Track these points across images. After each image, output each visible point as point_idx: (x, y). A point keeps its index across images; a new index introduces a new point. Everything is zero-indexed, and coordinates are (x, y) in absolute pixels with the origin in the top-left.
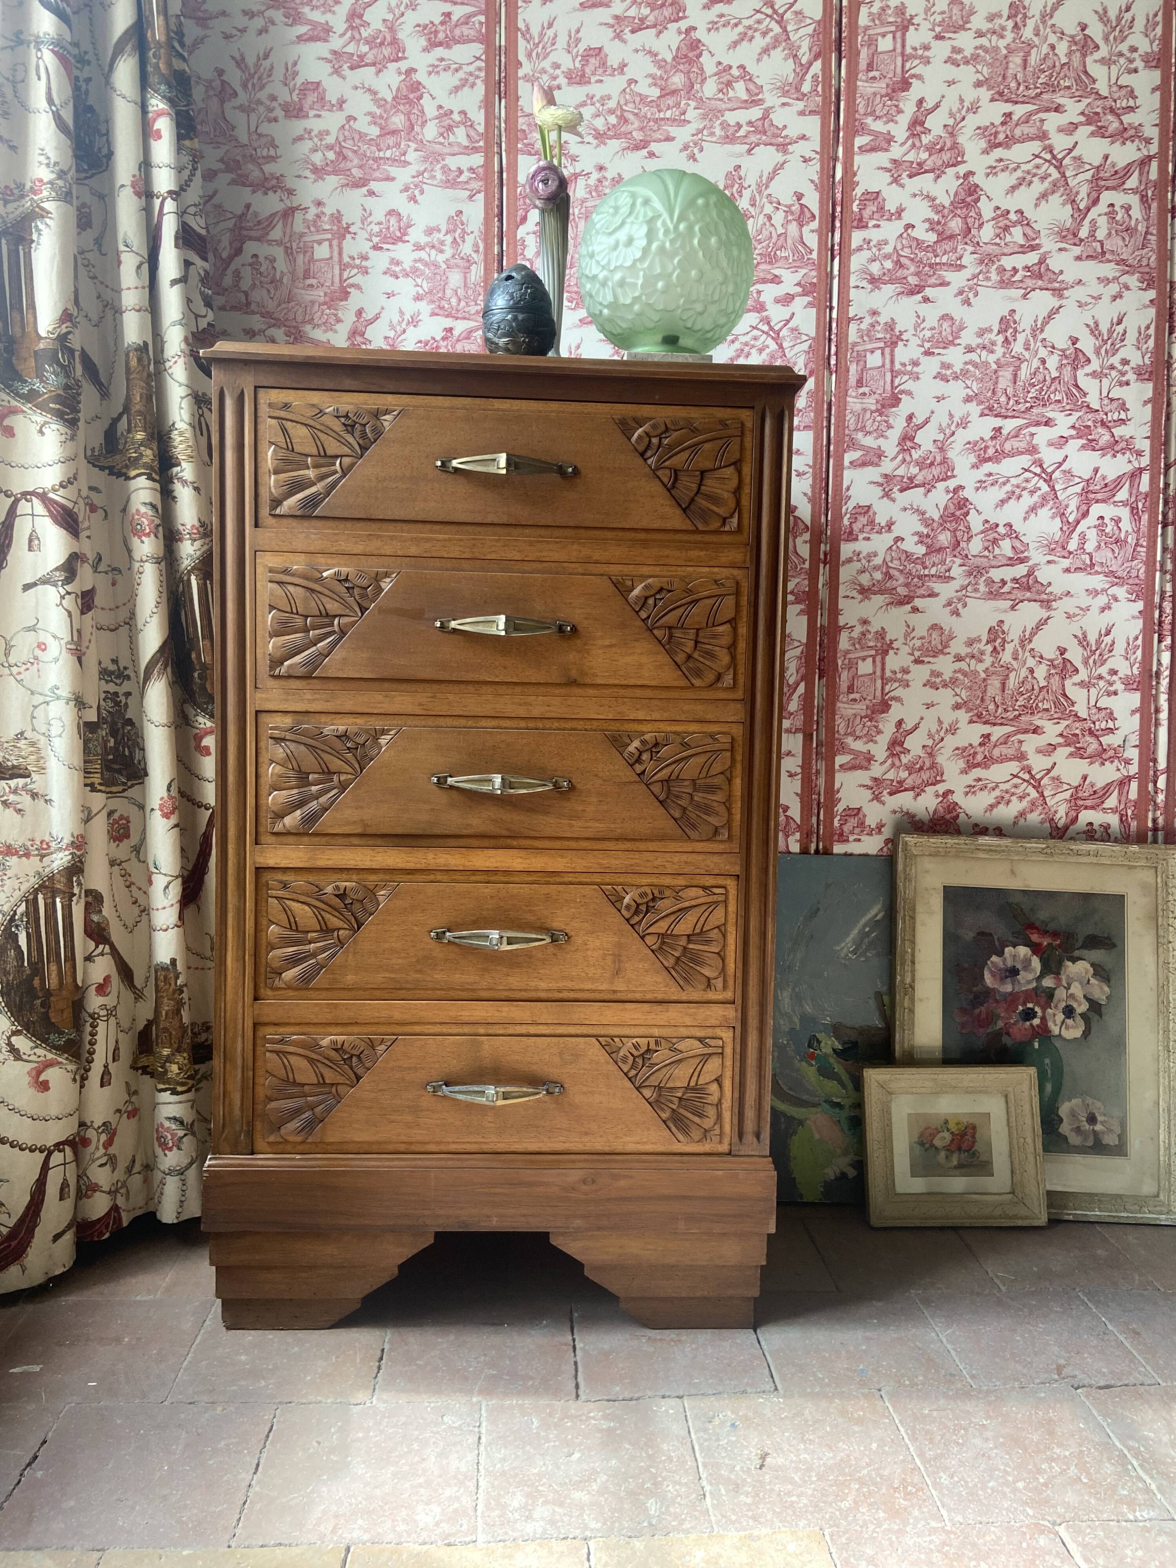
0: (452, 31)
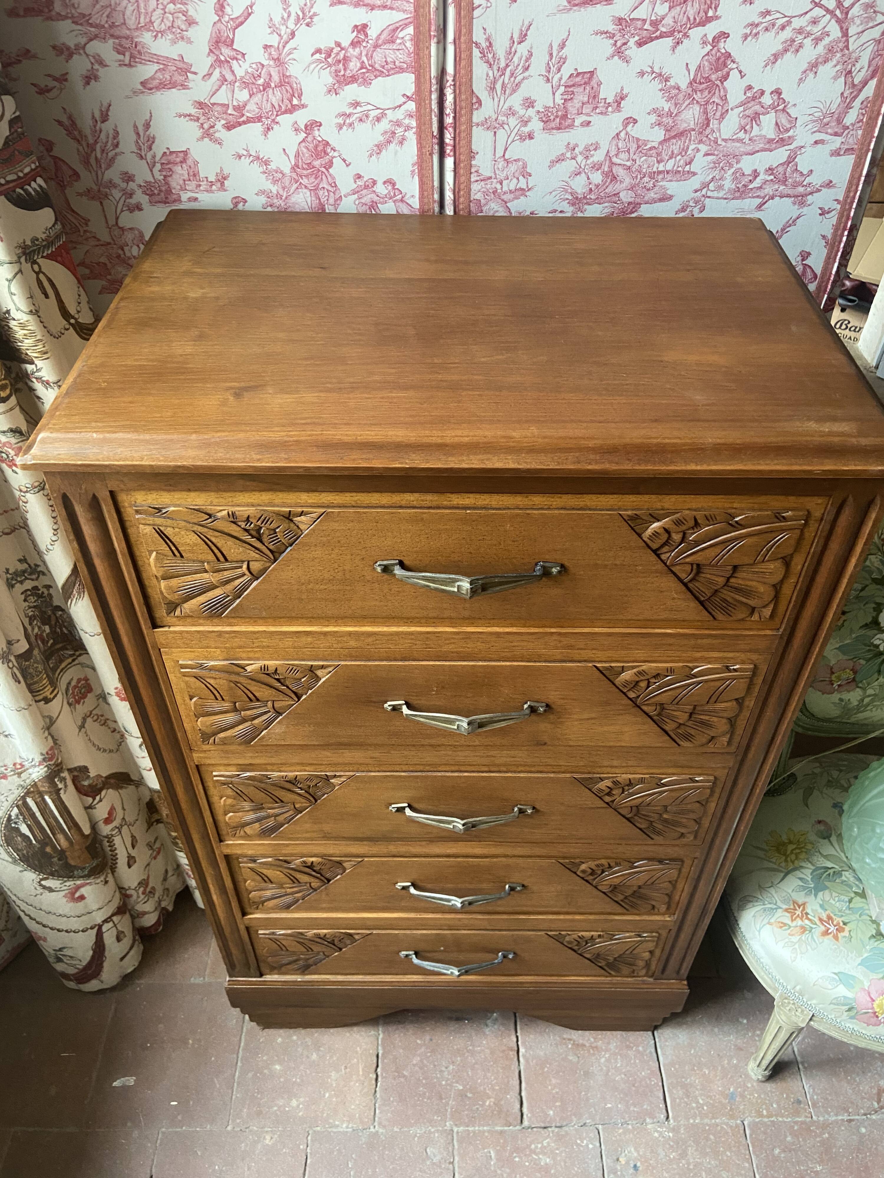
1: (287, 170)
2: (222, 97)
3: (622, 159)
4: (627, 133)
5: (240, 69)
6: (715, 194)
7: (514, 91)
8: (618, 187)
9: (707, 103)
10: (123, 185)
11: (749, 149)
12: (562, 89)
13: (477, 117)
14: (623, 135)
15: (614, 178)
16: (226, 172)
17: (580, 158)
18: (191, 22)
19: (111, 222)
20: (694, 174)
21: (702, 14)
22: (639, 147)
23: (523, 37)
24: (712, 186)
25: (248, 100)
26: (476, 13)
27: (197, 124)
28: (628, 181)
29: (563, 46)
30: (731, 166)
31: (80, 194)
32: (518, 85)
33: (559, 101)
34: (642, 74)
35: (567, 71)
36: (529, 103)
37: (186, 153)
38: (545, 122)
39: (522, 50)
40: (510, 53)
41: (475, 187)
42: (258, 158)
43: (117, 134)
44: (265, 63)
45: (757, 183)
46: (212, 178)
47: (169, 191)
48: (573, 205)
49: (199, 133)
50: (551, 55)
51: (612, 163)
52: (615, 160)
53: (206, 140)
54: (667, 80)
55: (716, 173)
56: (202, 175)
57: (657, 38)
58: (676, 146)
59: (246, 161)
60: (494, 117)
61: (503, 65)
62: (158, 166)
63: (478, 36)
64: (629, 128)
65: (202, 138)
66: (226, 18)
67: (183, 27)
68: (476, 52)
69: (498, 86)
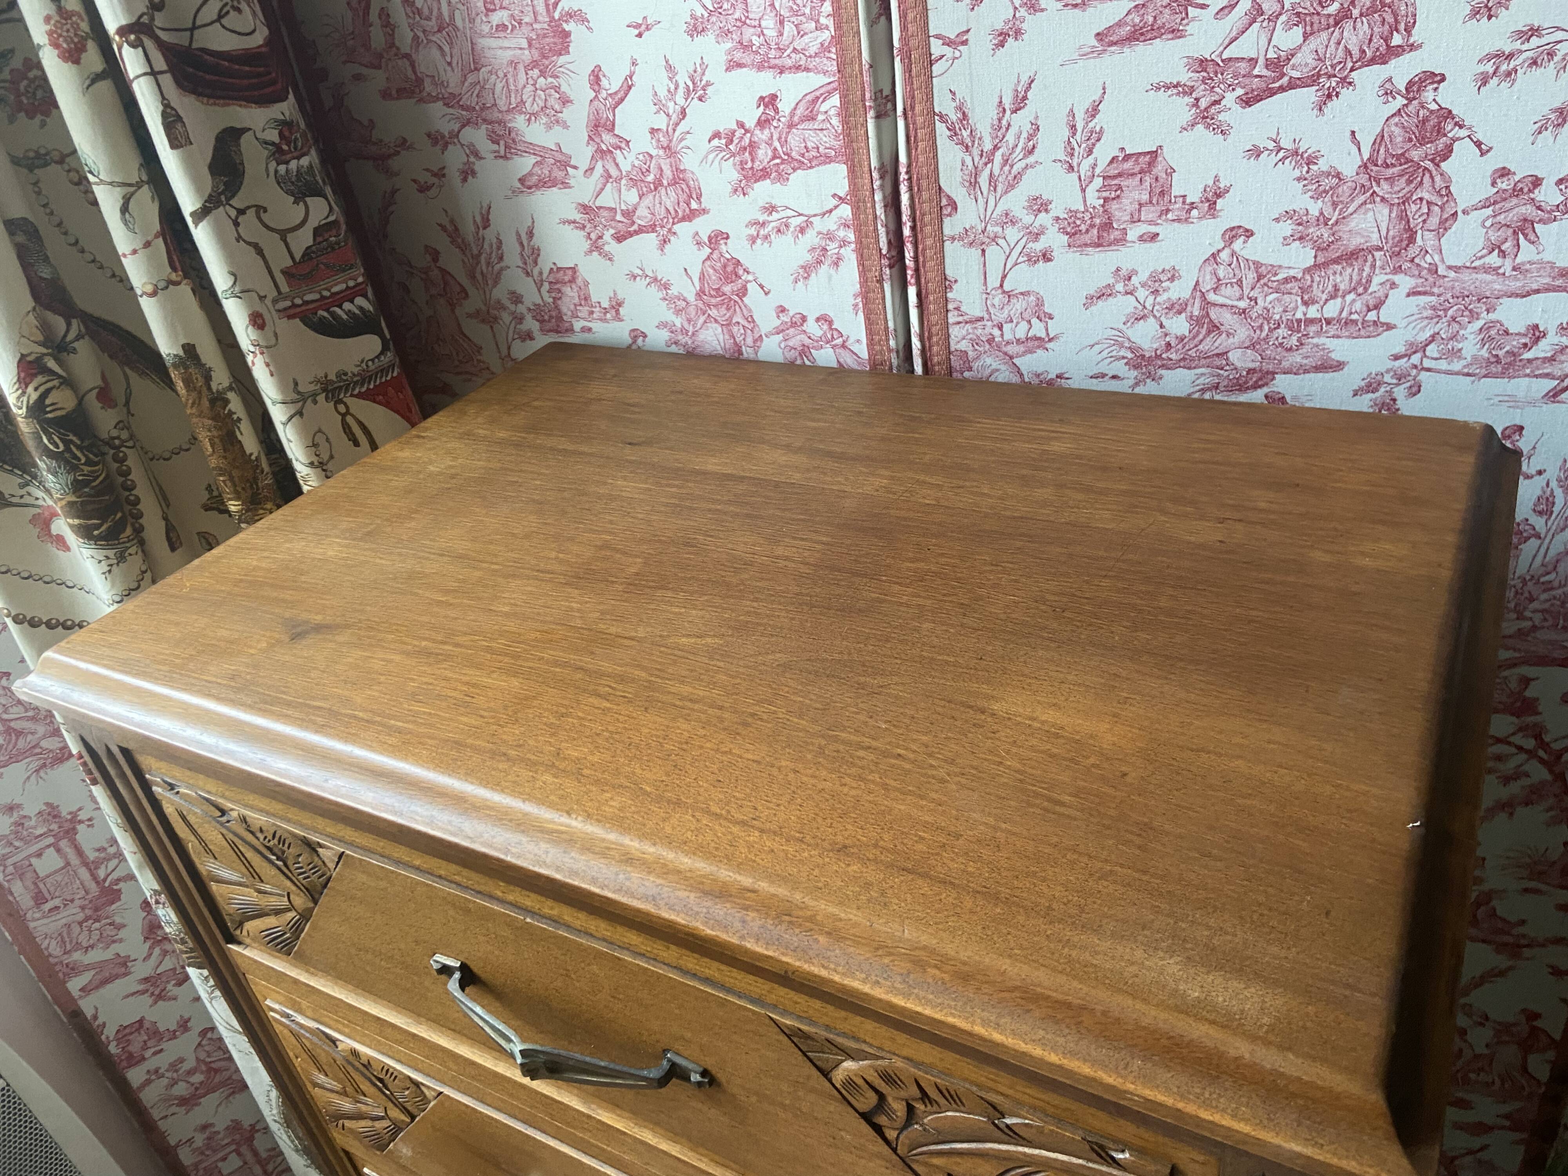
0: (784, 142)
1: (691, 298)
2: (607, 199)
3: (1227, 295)
4: (1233, 254)
5: (626, 161)
6: (1443, 365)
7: (1011, 187)
8: (1221, 342)
9: (1405, 201)
10: (512, 307)
11: (1515, 285)
12: (1098, 182)
13: (950, 227)
14: (1225, 256)
15: (1214, 328)
16: (620, 297)
17: (1142, 294)
18: (565, 101)
19: (504, 352)
20: (1389, 327)
21: (1377, 42)
22: (1260, 277)
23: (1020, 103)
24: (1432, 350)
25: (638, 203)
26: (937, 69)
27: (583, 233)
28: (1243, 333)
29: (1094, 111)
30: (1474, 316)
31: (469, 316)
32: (1018, 177)
33: (1094, 199)
34: (1256, 152)
35: (1104, 153)
36: (1040, 205)
37: (574, 270)
38: (1071, 235)
39: (1021, 121)
40: (1000, 128)
41: (955, 332)
42: (655, 280)
43: (500, 242)
44: (654, 152)
45: (1543, 349)
46: (605, 304)
47: (560, 318)
48: (1136, 367)
49: (586, 245)
50: (1073, 128)
51: (1207, 304)
52: (1212, 297)
53: (595, 254)
54: (1310, 161)
55: (1442, 327)
56: (594, 299)
57: (1282, 89)
58: (1343, 277)
59: (641, 283)
60: (980, 227)
61: (988, 146)
62: (546, 286)
63: (943, 104)
64: (1238, 245)
65: (591, 251)
66: (604, 94)
67: (557, 107)
68: (941, 129)
69: (984, 180)
